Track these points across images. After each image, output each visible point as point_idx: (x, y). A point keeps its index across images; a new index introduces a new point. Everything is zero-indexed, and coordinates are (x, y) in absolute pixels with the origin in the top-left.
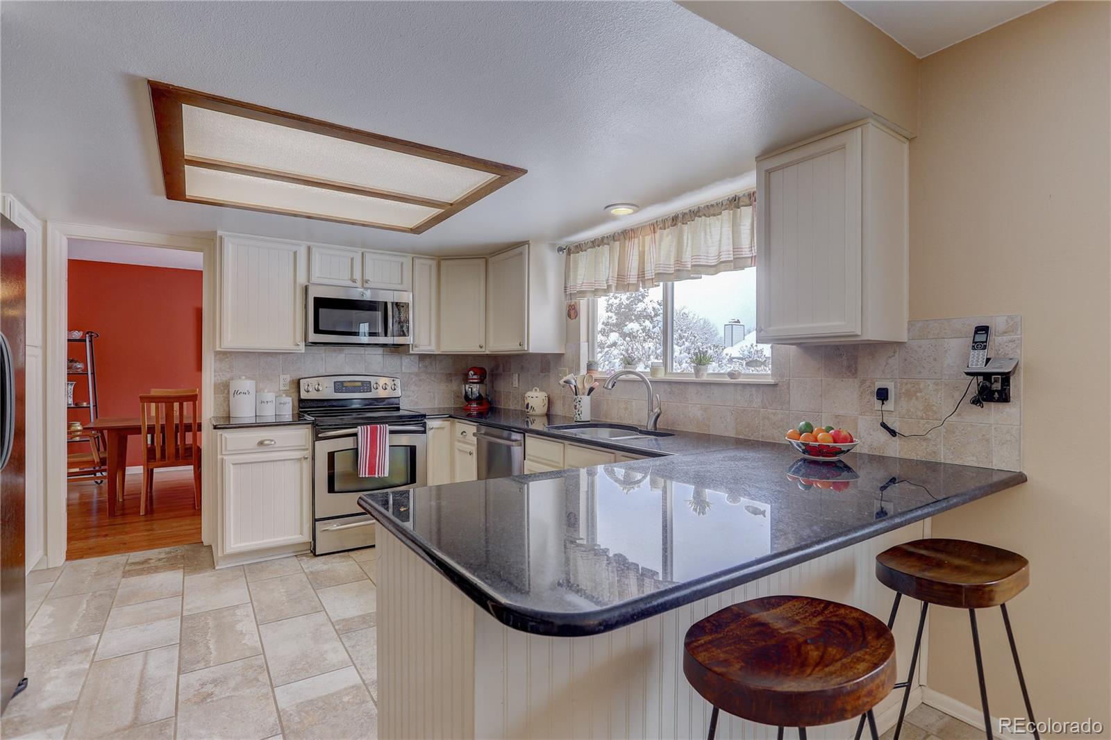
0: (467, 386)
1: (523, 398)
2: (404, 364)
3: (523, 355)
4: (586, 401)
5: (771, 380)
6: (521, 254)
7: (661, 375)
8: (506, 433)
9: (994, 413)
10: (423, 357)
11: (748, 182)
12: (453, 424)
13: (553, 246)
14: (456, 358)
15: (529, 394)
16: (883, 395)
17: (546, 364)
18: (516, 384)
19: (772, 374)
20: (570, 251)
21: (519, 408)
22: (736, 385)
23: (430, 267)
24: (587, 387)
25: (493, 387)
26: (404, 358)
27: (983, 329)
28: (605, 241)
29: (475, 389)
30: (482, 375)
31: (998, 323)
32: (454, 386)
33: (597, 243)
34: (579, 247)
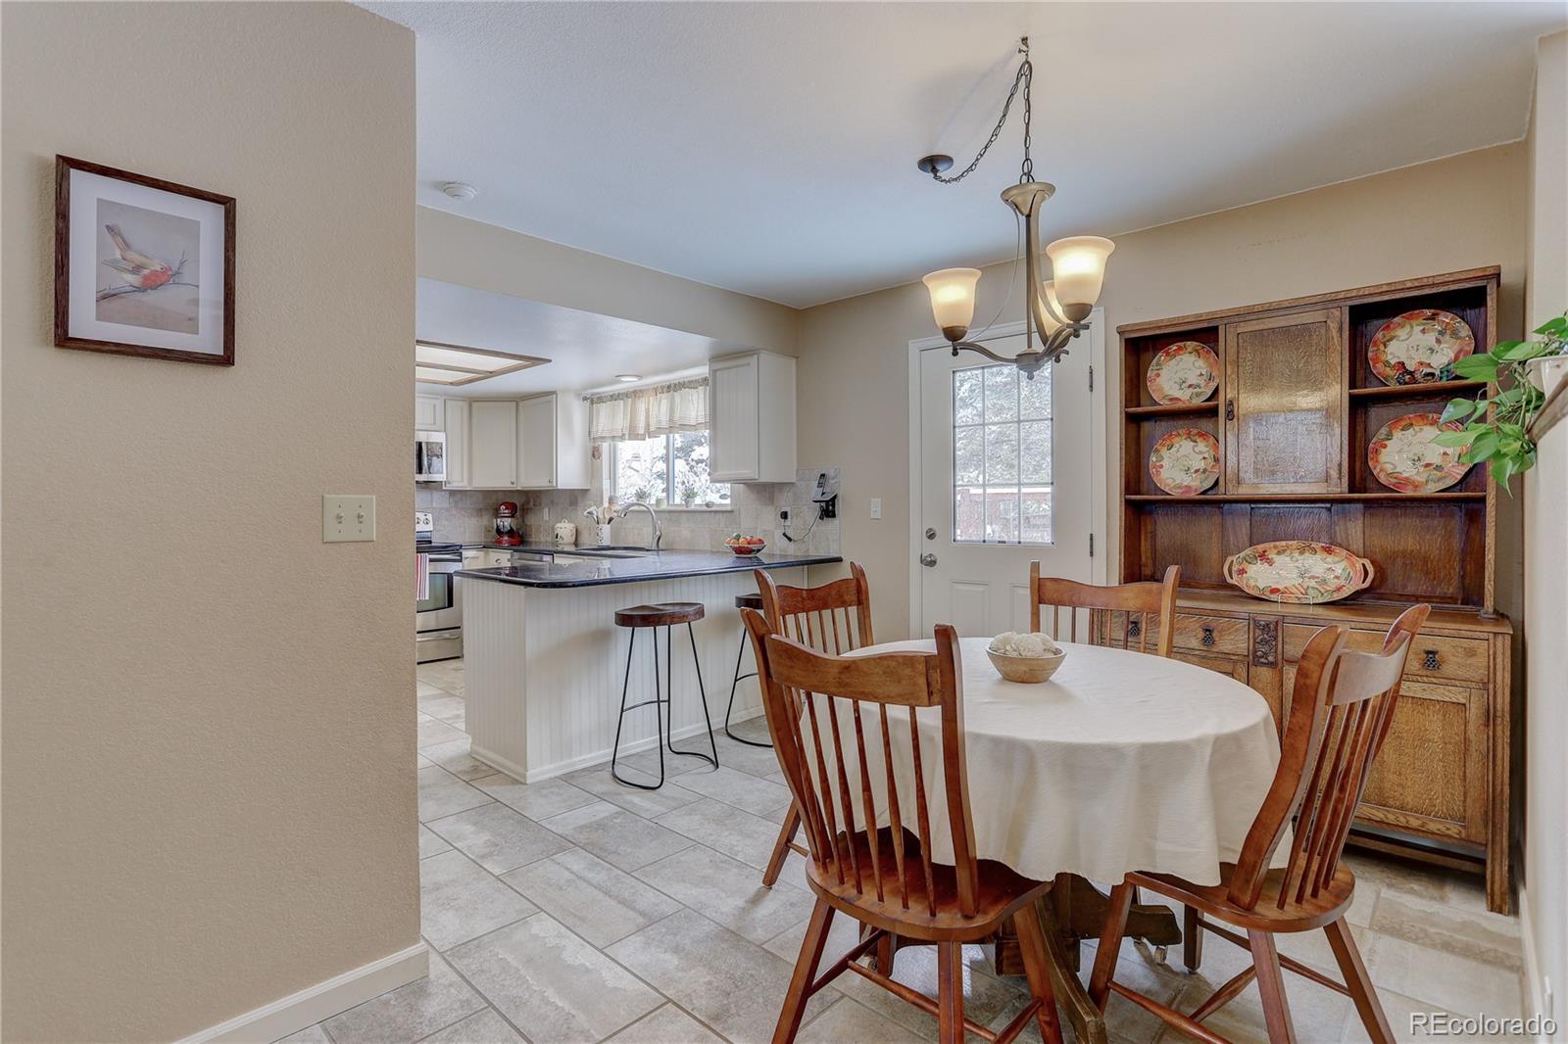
0: (499, 520)
1: (553, 529)
2: (435, 499)
3: (553, 490)
4: (606, 529)
5: (729, 508)
6: (550, 402)
7: (664, 506)
8: (537, 557)
9: (831, 524)
10: (453, 493)
11: (703, 371)
12: (487, 553)
13: (578, 395)
14: (487, 494)
15: (558, 525)
16: (784, 515)
17: (575, 498)
18: (546, 517)
19: (731, 504)
20: (593, 400)
21: (549, 539)
22: (711, 512)
23: (462, 408)
24: (608, 517)
25: (523, 521)
26: (435, 493)
27: (823, 475)
28: (621, 397)
29: (506, 523)
30: (513, 508)
31: (830, 473)
32: (485, 520)
33: (615, 397)
34: (601, 399)
